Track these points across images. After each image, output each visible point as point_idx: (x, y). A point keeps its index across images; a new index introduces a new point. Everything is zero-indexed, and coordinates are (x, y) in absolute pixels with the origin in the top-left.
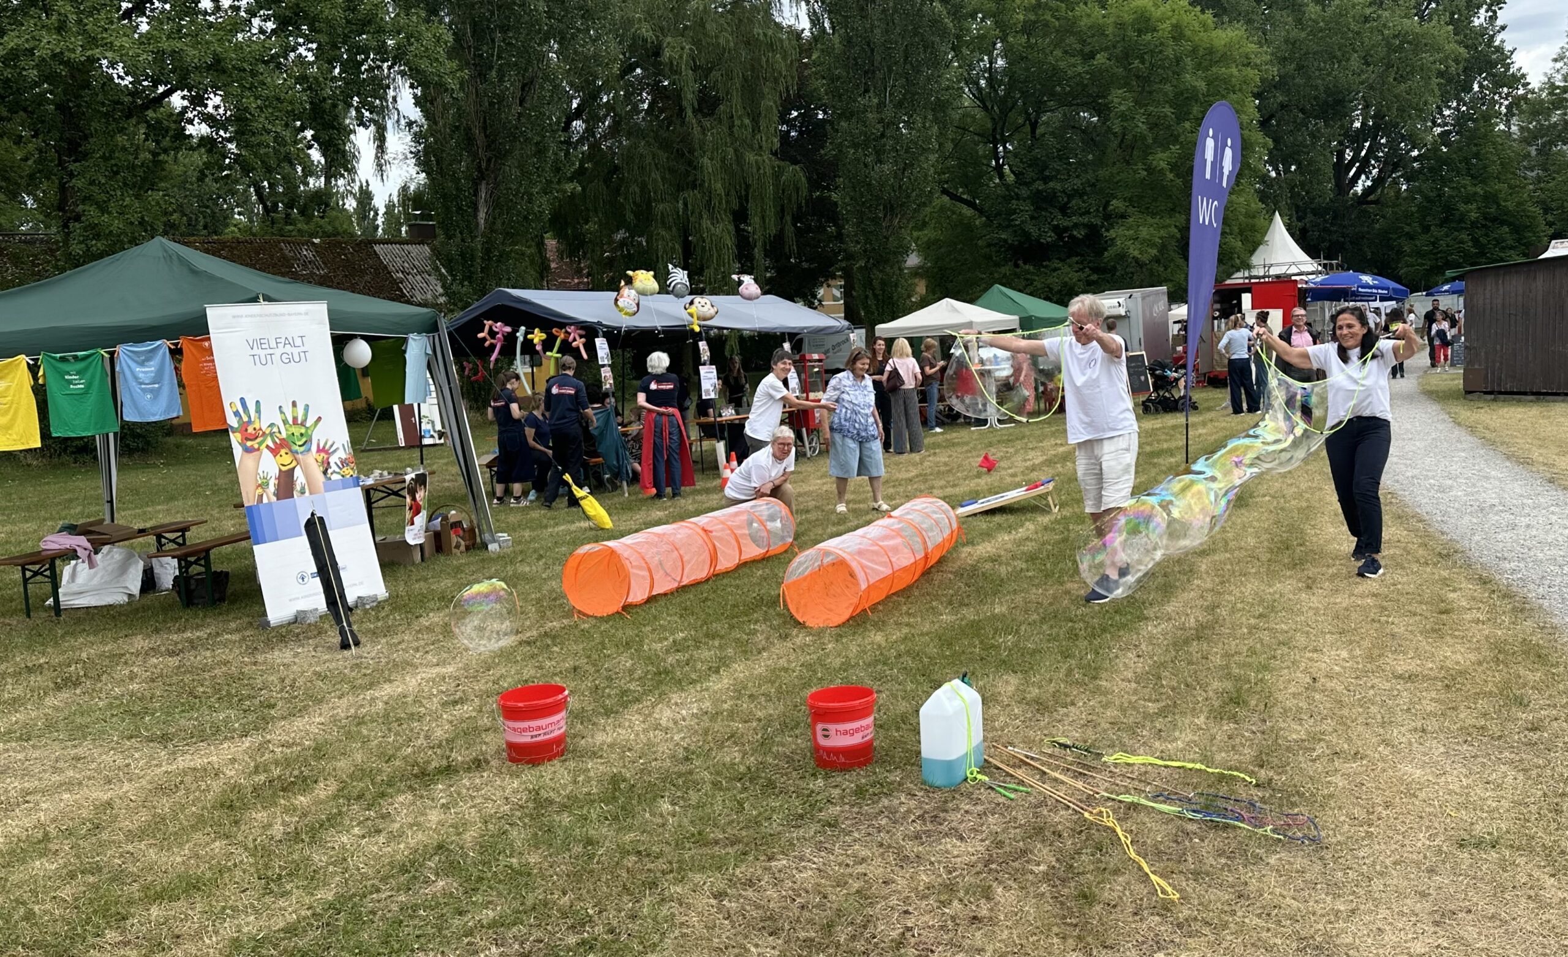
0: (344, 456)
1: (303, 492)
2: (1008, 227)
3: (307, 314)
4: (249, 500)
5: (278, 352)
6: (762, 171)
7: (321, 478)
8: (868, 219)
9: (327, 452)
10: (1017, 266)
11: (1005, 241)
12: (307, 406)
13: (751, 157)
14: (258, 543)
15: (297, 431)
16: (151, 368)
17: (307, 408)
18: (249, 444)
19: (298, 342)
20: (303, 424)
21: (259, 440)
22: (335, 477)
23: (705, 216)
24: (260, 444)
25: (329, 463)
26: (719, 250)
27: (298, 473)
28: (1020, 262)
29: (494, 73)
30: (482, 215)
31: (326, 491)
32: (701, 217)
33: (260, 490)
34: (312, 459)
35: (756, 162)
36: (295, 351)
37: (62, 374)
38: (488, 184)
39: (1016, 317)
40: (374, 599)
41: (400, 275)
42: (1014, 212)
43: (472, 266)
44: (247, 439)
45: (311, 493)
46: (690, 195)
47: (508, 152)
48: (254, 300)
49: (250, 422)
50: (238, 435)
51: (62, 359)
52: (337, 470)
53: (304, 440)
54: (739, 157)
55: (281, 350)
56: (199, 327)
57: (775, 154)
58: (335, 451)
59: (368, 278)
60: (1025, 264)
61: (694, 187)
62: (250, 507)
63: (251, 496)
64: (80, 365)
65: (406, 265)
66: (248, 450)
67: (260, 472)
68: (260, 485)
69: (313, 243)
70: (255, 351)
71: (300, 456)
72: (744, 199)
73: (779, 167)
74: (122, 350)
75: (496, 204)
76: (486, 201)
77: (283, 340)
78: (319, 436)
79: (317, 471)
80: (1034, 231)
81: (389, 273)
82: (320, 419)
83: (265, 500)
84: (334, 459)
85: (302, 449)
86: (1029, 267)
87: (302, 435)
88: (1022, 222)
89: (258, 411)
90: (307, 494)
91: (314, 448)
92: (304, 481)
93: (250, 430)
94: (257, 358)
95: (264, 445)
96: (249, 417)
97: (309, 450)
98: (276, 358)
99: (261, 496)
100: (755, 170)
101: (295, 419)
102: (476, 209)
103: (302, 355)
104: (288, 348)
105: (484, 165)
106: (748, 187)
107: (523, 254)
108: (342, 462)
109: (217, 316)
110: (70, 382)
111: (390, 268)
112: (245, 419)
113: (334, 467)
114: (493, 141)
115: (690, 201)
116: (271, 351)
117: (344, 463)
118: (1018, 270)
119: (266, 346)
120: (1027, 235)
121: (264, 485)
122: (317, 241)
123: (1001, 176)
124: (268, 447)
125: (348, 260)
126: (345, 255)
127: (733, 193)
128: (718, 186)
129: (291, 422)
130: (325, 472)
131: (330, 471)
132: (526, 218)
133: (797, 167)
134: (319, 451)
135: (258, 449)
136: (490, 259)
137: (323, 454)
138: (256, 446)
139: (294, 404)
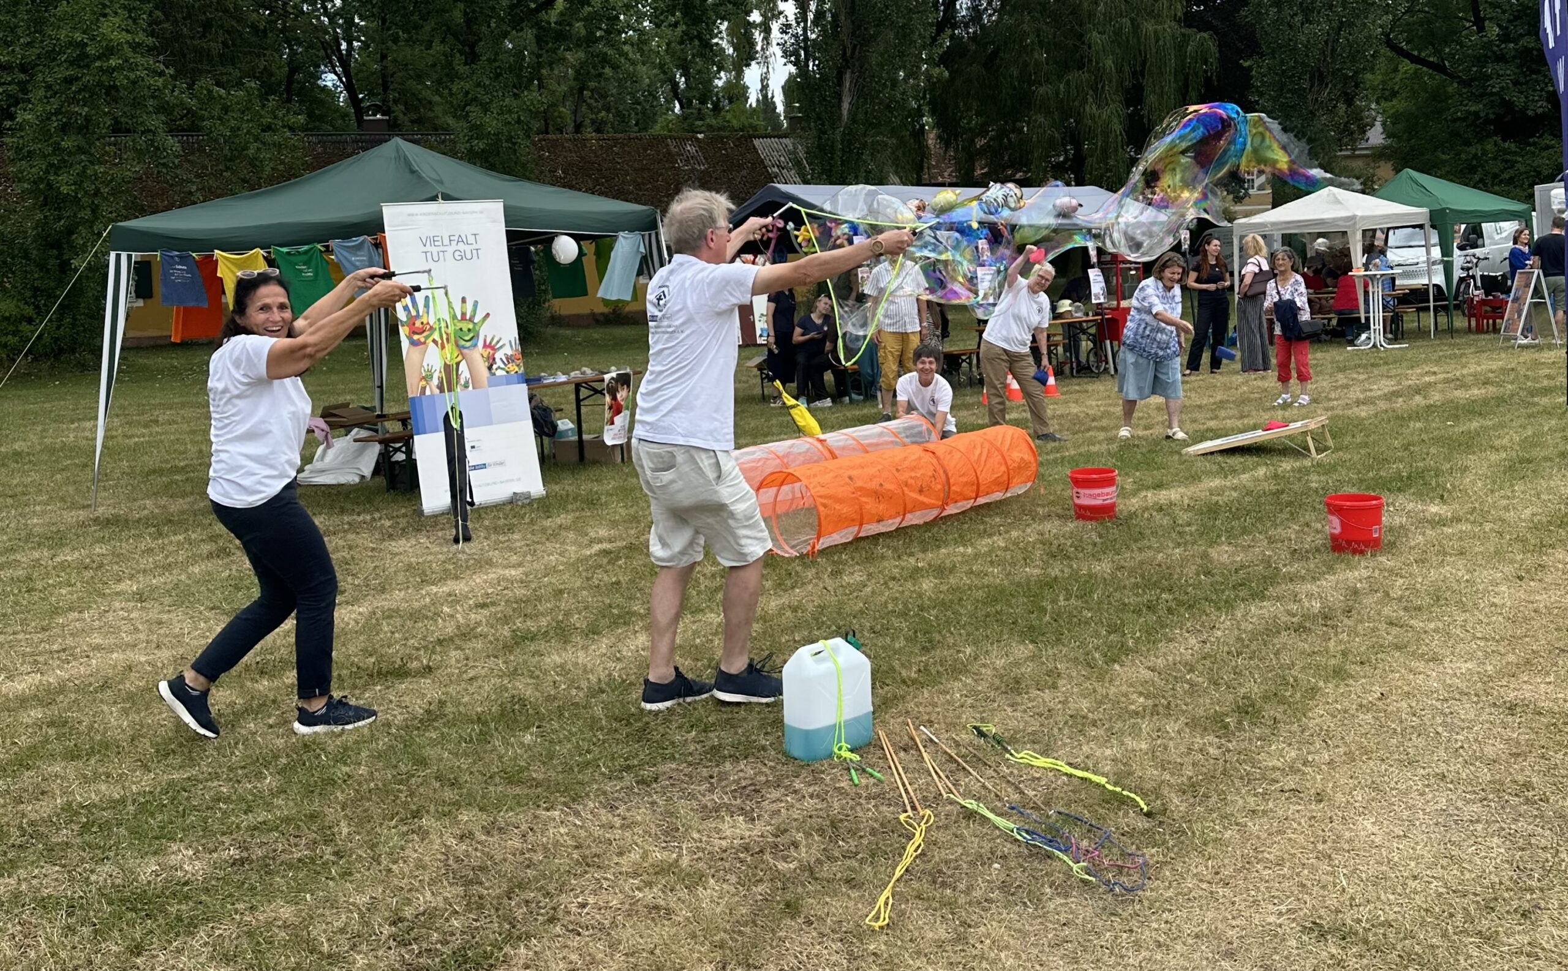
0: (510, 352)
1: (466, 386)
2: (1482, 95)
3: (481, 212)
4: (413, 391)
5: (450, 250)
6: (1161, 43)
7: (485, 373)
8: (1289, 91)
9: (493, 348)
11: (1476, 114)
12: (476, 302)
13: (1149, 26)
14: (418, 434)
15: (466, 326)
17: (476, 304)
18: (416, 337)
19: (471, 239)
20: (471, 320)
21: (425, 334)
22: (499, 373)
23: (1090, 100)
24: (427, 337)
25: (494, 359)
27: (463, 366)
30: (846, 106)
31: (490, 386)
32: (1086, 101)
33: (423, 383)
34: (477, 354)
35: (1156, 32)
36: (468, 248)
38: (853, 72)
39: (1425, 210)
40: (528, 496)
41: (776, 170)
42: (1489, 77)
43: (832, 158)
44: (415, 333)
45: (474, 388)
46: (1073, 76)
47: (873, 37)
48: (434, 199)
49: (418, 316)
50: (407, 329)
51: (290, 253)
52: (502, 366)
53: (471, 335)
54: (1136, 27)
55: (454, 246)
56: (376, 226)
57: (1179, 21)
58: (501, 347)
59: (744, 173)
61: (1080, 67)
62: (413, 399)
63: (415, 390)
64: (306, 258)
65: (782, 159)
66: (414, 343)
67: (425, 364)
68: (423, 378)
69: (698, 139)
70: (428, 248)
71: (465, 351)
72: (1138, 74)
73: (1184, 35)
74: (334, 243)
75: (861, 94)
76: (850, 90)
77: (456, 238)
78: (486, 332)
79: (482, 367)
80: (1519, 100)
81: (765, 167)
82: (488, 315)
83: (428, 392)
84: (499, 355)
85: (468, 344)
87: (469, 330)
88: (1502, 88)
89: (427, 306)
90: (471, 388)
91: (480, 344)
92: (468, 376)
93: (418, 324)
94: (429, 255)
95: (431, 339)
96: (418, 312)
97: (475, 345)
98: (449, 255)
99: (424, 389)
100: (1153, 41)
101: (463, 315)
102: (840, 100)
103: (475, 252)
104: (461, 246)
105: (849, 53)
106: (1144, 62)
107: (886, 145)
108: (507, 359)
109: (393, 214)
110: (301, 271)
111: (767, 162)
112: (414, 313)
113: (499, 363)
114: (859, 28)
115: (1073, 82)
116: (442, 248)
117: (509, 359)
119: (440, 243)
120: (1508, 105)
121: (428, 378)
122: (700, 136)
124: (434, 341)
125: (727, 155)
126: (725, 149)
127: (1127, 68)
128: (1109, 63)
129: (459, 318)
130: (490, 368)
131: (495, 367)
132: (888, 106)
133: (1205, 35)
134: (485, 346)
135: (424, 343)
136: (851, 151)
137: (489, 350)
138: (422, 340)
139: (464, 300)
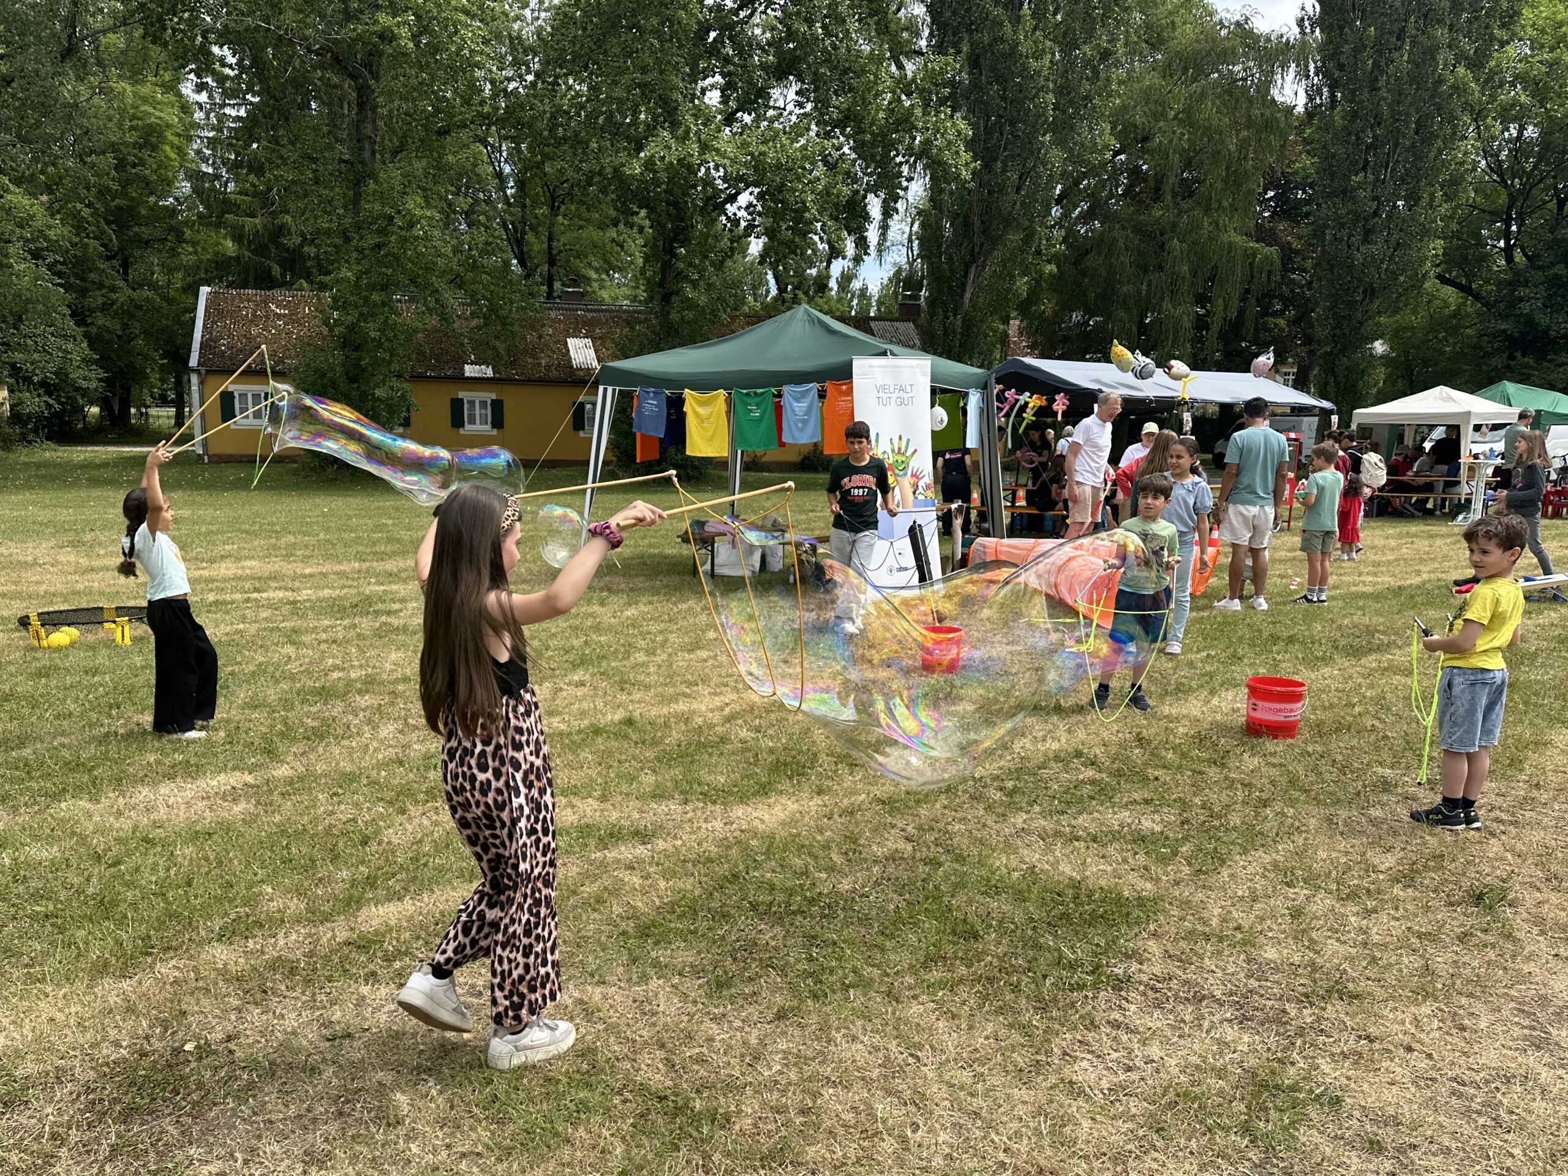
1: (898, 505)
2: (1510, 316)
3: (918, 368)
5: (894, 396)
7: (911, 496)
8: (1343, 302)
9: (917, 477)
10: (1511, 357)
15: (900, 458)
16: (804, 405)
17: (908, 441)
19: (909, 389)
20: (904, 454)
22: (920, 497)
23: (1167, 298)
25: (917, 486)
26: (1176, 332)
27: (897, 491)
28: (1518, 355)
29: (999, 165)
30: (968, 295)
32: (1162, 299)
36: (906, 396)
37: (746, 404)
38: (977, 267)
42: (1522, 299)
45: (903, 508)
46: (1156, 277)
47: (1000, 237)
48: (884, 354)
51: (748, 394)
52: (923, 492)
53: (904, 466)
55: (897, 394)
56: (844, 373)
58: (923, 477)
60: (1524, 356)
61: (1160, 269)
64: (758, 400)
70: (880, 394)
71: (899, 478)
72: (1209, 281)
73: (1252, 248)
74: (786, 389)
76: (973, 282)
77: (899, 387)
78: (914, 464)
79: (909, 491)
82: (916, 450)
84: (921, 483)
85: (901, 472)
86: (1529, 360)
87: (902, 462)
88: (1530, 310)
91: (909, 473)
92: (900, 497)
94: (880, 399)
97: (906, 474)
98: (893, 400)
100: (1226, 252)
101: (899, 449)
103: (910, 399)
104: (902, 394)
106: (1216, 269)
108: (926, 486)
109: (861, 366)
110: (751, 411)
113: (921, 490)
114: (988, 228)
115: (1154, 283)
116: (890, 395)
117: (928, 487)
118: (1513, 363)
119: (888, 391)
120: (1534, 325)
123: (1510, 259)
127: (1200, 275)
128: (1185, 268)
129: (896, 451)
130: (914, 493)
131: (917, 492)
133: (1272, 249)
134: (912, 475)
137: (914, 479)
139: (900, 438)
